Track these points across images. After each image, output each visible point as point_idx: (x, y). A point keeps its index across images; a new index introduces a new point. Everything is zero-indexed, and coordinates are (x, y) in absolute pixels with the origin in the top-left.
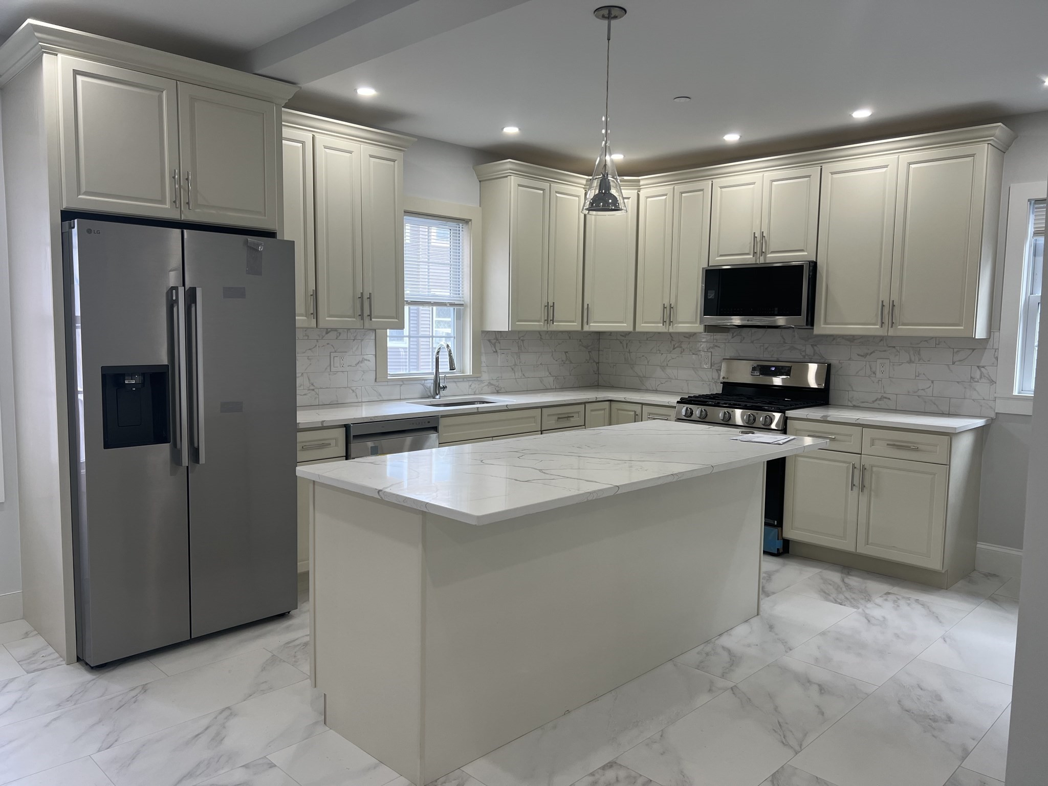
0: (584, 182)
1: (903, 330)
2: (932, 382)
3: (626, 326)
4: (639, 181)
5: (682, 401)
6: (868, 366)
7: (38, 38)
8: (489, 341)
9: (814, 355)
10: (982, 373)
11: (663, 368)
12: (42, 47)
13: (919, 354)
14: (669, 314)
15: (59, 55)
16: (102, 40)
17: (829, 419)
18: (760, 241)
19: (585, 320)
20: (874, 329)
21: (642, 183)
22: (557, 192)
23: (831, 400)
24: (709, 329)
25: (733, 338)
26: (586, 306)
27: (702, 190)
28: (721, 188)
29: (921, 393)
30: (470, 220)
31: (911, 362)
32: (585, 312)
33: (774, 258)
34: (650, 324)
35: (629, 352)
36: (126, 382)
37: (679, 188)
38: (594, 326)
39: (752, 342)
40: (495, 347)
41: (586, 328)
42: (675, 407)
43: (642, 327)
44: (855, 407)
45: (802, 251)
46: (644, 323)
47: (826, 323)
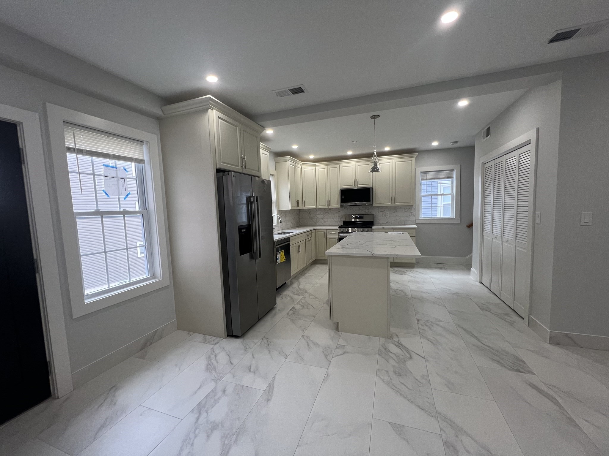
0: (301, 164)
1: (397, 204)
2: (400, 217)
3: (315, 207)
4: (316, 164)
5: (340, 227)
6: (383, 214)
7: (210, 103)
8: (280, 213)
9: (368, 212)
10: (412, 214)
11: (322, 219)
12: (210, 106)
13: (396, 210)
14: (328, 202)
15: (214, 110)
16: (226, 107)
17: (384, 228)
18: (356, 182)
19: (304, 205)
20: (390, 204)
21: (317, 165)
22: (297, 167)
23: (374, 224)
24: (341, 206)
25: (344, 209)
26: (304, 201)
27: (337, 167)
28: (343, 167)
29: (398, 220)
30: (274, 175)
31: (394, 212)
32: (304, 202)
33: (360, 186)
34: (322, 205)
35: (311, 215)
36: (242, 231)
37: (329, 167)
38: (307, 207)
39: (350, 210)
40: (281, 215)
41: (304, 208)
42: (338, 229)
43: (319, 207)
44: (380, 225)
45: (368, 184)
47: (376, 203)
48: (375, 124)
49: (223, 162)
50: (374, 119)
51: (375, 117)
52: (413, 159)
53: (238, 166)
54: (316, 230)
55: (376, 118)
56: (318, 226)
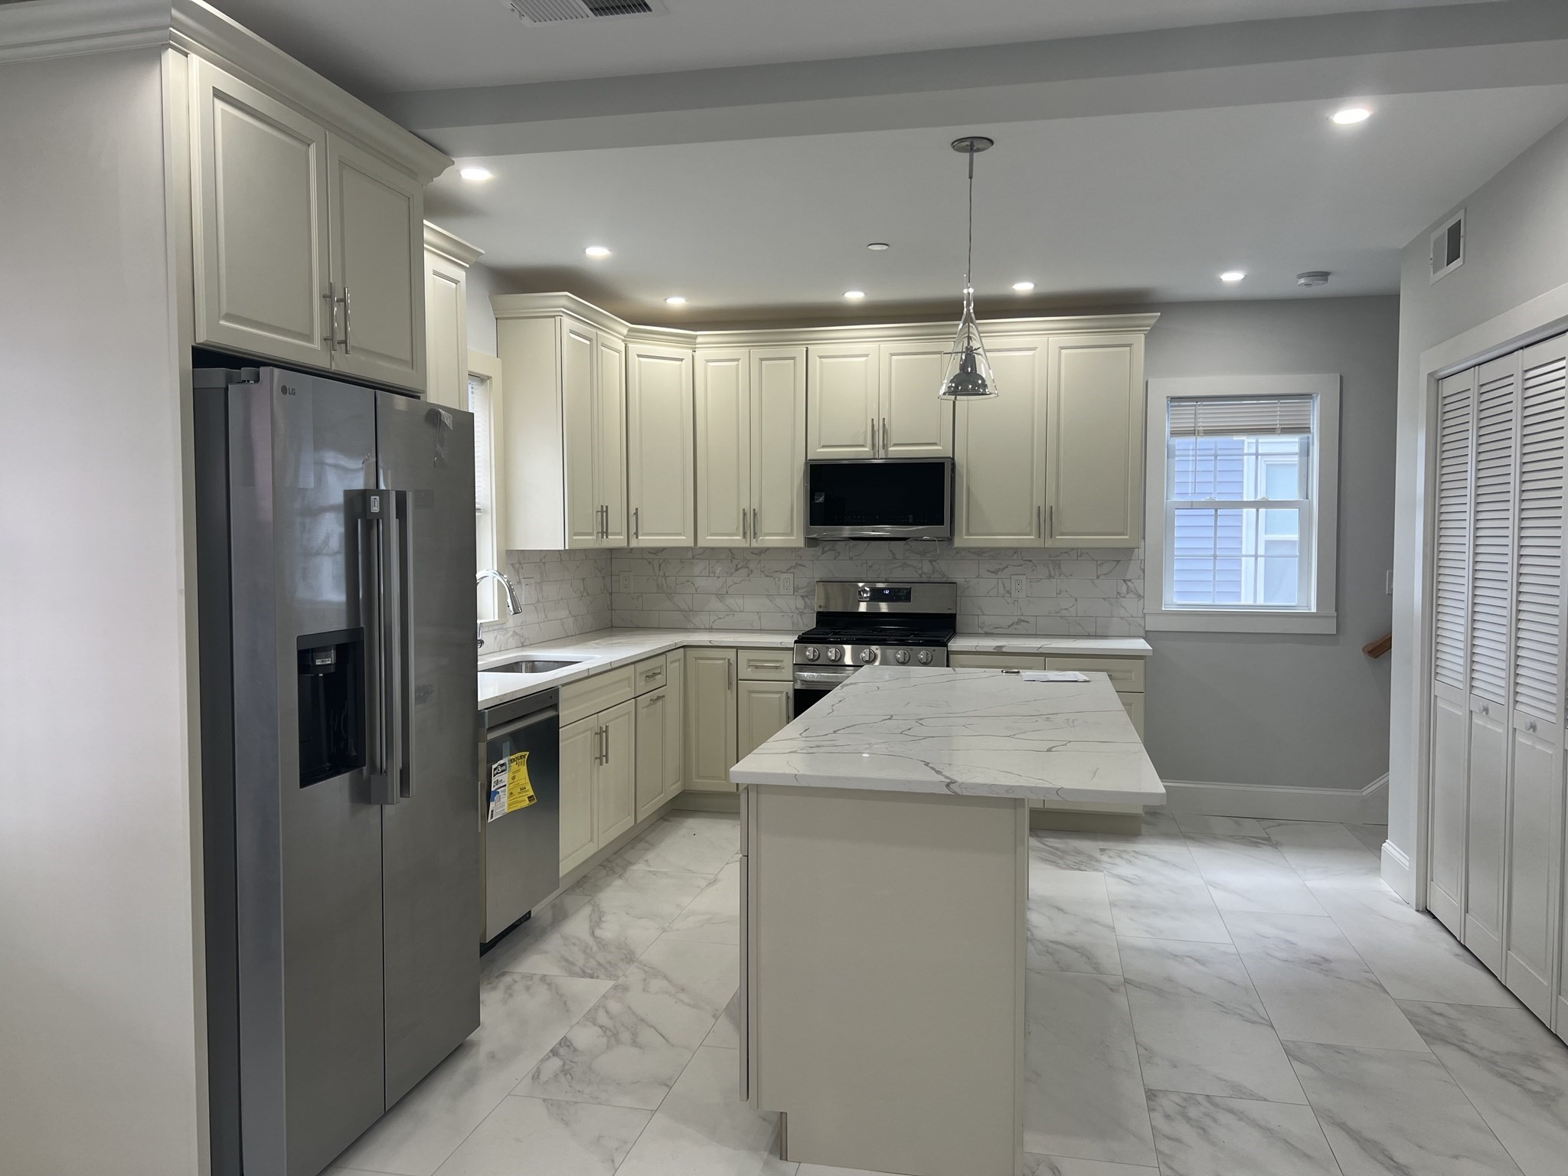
0: (625, 331)
1: (1062, 540)
2: (1076, 600)
3: (684, 540)
4: (696, 337)
5: (802, 640)
6: (1000, 585)
7: (173, 18)
8: (513, 565)
9: (933, 573)
10: (1128, 587)
11: (720, 596)
12: (172, 37)
13: (1060, 568)
14: (751, 521)
15: (193, 57)
17: (1004, 650)
18: (880, 431)
19: (633, 530)
20: (1029, 539)
21: (699, 340)
22: (603, 345)
24: (811, 542)
25: (823, 553)
26: (632, 511)
27: (793, 359)
28: (820, 357)
29: (1064, 613)
30: (489, 378)
31: (1050, 577)
32: (633, 518)
33: (898, 451)
34: (721, 534)
35: (665, 576)
36: (318, 662)
37: (758, 352)
38: (646, 540)
39: (851, 559)
40: (518, 575)
41: (634, 544)
42: (792, 649)
43: (707, 540)
44: (988, 634)
45: (935, 444)
46: (710, 536)
47: (968, 533)
48: (971, 178)
49: (229, 317)
50: (967, 155)
51: (972, 145)
52: (1138, 340)
53: (309, 338)
54: (690, 652)
55: (978, 150)
56: (696, 629)
